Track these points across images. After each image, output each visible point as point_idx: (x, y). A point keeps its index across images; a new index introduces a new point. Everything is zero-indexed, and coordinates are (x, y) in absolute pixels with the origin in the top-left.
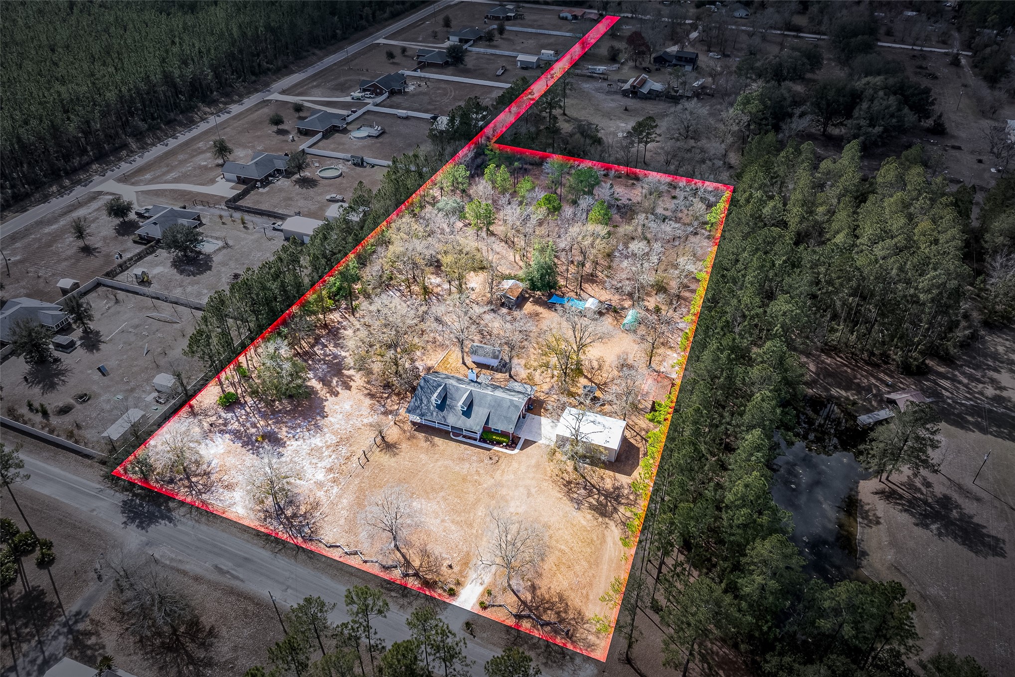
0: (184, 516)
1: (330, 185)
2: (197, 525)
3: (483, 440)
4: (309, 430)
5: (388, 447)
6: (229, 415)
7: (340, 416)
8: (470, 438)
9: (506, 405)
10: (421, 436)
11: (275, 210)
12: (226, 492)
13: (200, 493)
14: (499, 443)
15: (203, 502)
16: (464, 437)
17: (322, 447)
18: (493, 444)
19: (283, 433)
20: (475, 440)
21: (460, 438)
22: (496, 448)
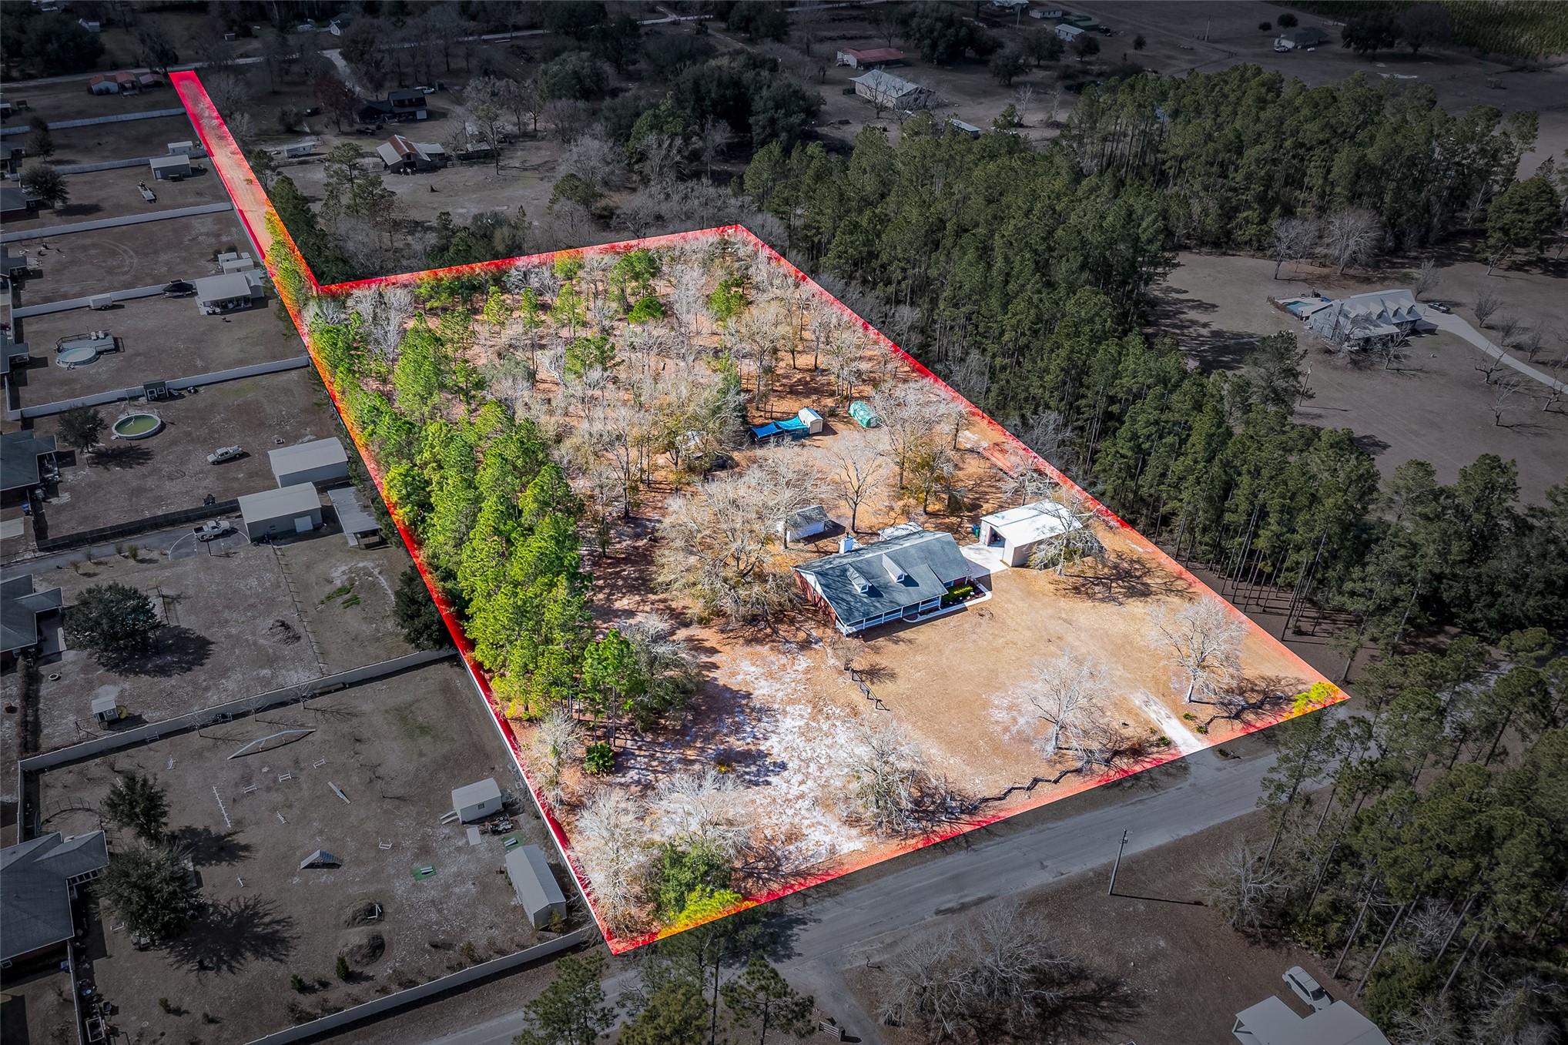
0: (805, 904)
1: (174, 442)
2: (838, 899)
3: (945, 603)
4: (759, 720)
5: (874, 673)
6: (633, 775)
7: (763, 683)
8: (931, 611)
9: (937, 548)
10: (881, 641)
11: (147, 515)
12: (803, 845)
13: (775, 871)
14: (965, 596)
15: (797, 874)
16: (922, 613)
17: (807, 724)
18: (961, 602)
19: (737, 744)
20: (937, 609)
21: (920, 618)
22: (967, 604)
